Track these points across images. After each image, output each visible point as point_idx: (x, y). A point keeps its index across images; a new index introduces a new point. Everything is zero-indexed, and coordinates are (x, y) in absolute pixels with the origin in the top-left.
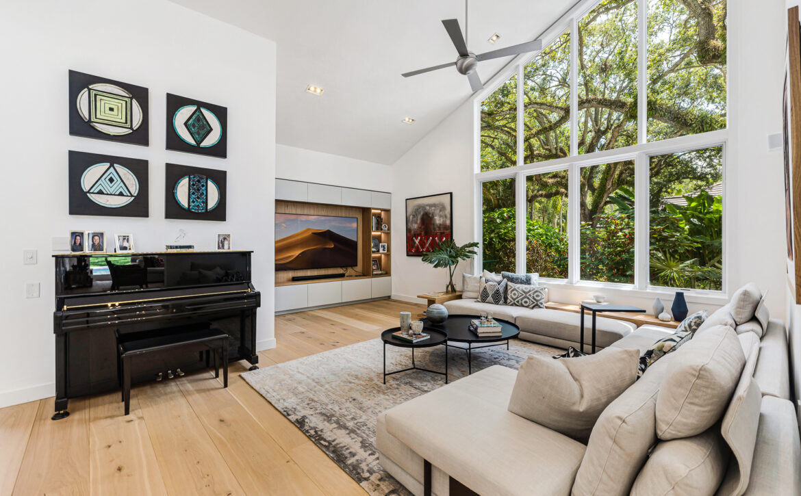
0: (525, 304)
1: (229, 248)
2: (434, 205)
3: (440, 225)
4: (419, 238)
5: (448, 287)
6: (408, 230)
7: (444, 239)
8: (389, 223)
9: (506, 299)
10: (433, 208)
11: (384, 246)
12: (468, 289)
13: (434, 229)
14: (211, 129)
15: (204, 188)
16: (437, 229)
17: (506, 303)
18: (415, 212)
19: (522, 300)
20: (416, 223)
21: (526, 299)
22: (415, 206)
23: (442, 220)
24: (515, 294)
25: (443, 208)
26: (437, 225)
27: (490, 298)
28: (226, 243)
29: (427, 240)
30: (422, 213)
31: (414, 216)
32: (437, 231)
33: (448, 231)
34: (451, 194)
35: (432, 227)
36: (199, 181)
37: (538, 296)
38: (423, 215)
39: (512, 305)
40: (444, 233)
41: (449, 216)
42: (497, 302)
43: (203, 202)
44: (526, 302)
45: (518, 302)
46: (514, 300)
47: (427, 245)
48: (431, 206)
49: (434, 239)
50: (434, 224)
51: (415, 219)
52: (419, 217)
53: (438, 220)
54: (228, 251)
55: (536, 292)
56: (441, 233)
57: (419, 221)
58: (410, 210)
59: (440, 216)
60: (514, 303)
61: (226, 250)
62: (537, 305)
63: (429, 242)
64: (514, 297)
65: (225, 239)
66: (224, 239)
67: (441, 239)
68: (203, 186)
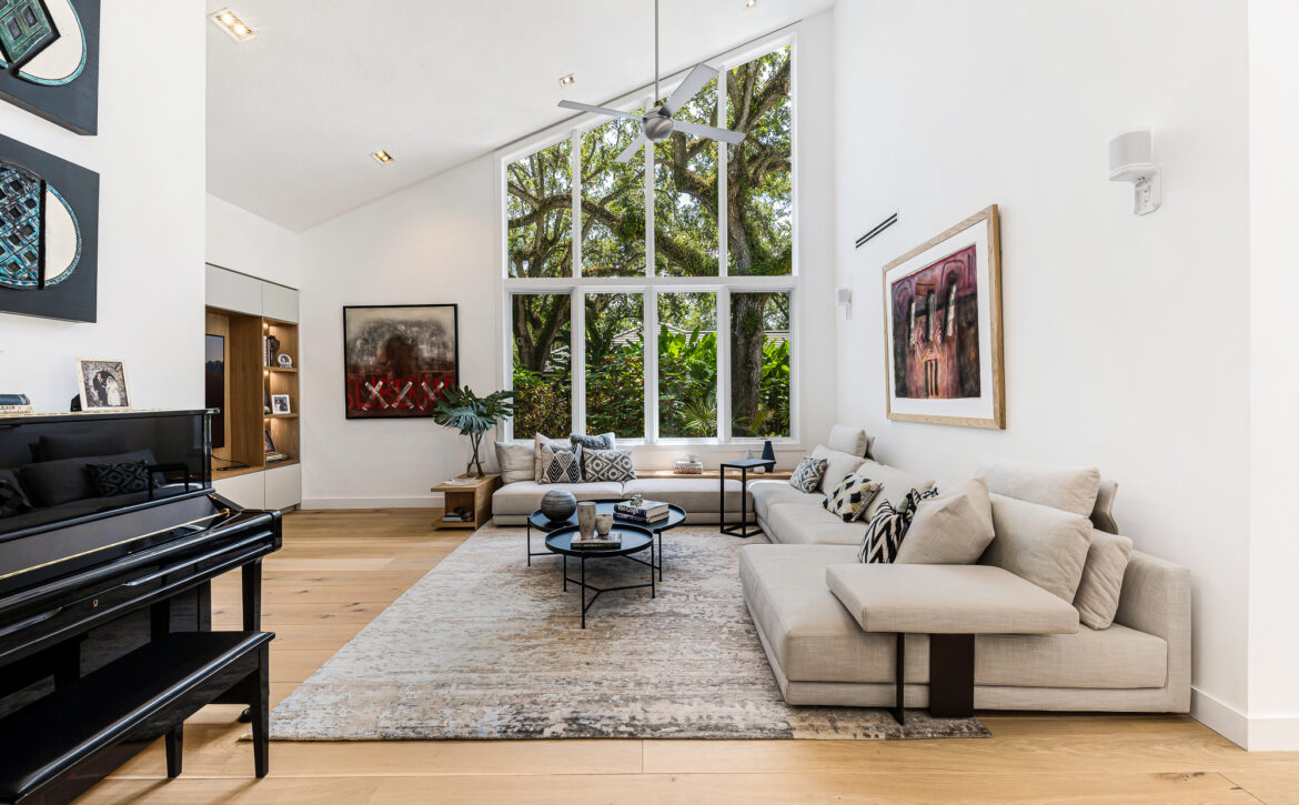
0: (611, 477)
1: (125, 402)
2: (419, 324)
3: (433, 360)
4: (381, 383)
5: (470, 466)
6: (350, 369)
7: (442, 385)
8: (294, 353)
9: (584, 472)
10: (416, 329)
11: (282, 402)
12: (512, 467)
13: (419, 368)
14: (56, 35)
15: (33, 212)
16: (425, 367)
17: (585, 480)
18: (370, 333)
19: (608, 470)
20: (372, 354)
21: (614, 470)
22: (367, 322)
23: (436, 352)
24: (597, 465)
25: (438, 329)
26: (424, 359)
27: (565, 475)
28: (112, 388)
29: (402, 387)
30: (387, 337)
31: (366, 341)
32: (425, 369)
33: (448, 370)
34: (455, 306)
35: (413, 363)
36: (17, 185)
37: (627, 463)
38: (391, 340)
39: (594, 481)
40: (440, 374)
41: (451, 345)
42: (574, 480)
43: (30, 256)
44: (613, 474)
45: (603, 475)
46: (597, 472)
47: (402, 396)
48: (409, 324)
49: (417, 385)
50: (417, 359)
51: (370, 347)
52: (380, 344)
53: (426, 351)
54: (122, 410)
55: (623, 458)
56: (435, 375)
57: (379, 352)
58: (354, 329)
59: (433, 344)
60: (599, 478)
61: (114, 407)
62: (629, 477)
63: (406, 390)
64: (598, 469)
65: (105, 375)
66: (103, 376)
67: (433, 385)
68: (30, 203)
